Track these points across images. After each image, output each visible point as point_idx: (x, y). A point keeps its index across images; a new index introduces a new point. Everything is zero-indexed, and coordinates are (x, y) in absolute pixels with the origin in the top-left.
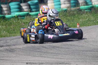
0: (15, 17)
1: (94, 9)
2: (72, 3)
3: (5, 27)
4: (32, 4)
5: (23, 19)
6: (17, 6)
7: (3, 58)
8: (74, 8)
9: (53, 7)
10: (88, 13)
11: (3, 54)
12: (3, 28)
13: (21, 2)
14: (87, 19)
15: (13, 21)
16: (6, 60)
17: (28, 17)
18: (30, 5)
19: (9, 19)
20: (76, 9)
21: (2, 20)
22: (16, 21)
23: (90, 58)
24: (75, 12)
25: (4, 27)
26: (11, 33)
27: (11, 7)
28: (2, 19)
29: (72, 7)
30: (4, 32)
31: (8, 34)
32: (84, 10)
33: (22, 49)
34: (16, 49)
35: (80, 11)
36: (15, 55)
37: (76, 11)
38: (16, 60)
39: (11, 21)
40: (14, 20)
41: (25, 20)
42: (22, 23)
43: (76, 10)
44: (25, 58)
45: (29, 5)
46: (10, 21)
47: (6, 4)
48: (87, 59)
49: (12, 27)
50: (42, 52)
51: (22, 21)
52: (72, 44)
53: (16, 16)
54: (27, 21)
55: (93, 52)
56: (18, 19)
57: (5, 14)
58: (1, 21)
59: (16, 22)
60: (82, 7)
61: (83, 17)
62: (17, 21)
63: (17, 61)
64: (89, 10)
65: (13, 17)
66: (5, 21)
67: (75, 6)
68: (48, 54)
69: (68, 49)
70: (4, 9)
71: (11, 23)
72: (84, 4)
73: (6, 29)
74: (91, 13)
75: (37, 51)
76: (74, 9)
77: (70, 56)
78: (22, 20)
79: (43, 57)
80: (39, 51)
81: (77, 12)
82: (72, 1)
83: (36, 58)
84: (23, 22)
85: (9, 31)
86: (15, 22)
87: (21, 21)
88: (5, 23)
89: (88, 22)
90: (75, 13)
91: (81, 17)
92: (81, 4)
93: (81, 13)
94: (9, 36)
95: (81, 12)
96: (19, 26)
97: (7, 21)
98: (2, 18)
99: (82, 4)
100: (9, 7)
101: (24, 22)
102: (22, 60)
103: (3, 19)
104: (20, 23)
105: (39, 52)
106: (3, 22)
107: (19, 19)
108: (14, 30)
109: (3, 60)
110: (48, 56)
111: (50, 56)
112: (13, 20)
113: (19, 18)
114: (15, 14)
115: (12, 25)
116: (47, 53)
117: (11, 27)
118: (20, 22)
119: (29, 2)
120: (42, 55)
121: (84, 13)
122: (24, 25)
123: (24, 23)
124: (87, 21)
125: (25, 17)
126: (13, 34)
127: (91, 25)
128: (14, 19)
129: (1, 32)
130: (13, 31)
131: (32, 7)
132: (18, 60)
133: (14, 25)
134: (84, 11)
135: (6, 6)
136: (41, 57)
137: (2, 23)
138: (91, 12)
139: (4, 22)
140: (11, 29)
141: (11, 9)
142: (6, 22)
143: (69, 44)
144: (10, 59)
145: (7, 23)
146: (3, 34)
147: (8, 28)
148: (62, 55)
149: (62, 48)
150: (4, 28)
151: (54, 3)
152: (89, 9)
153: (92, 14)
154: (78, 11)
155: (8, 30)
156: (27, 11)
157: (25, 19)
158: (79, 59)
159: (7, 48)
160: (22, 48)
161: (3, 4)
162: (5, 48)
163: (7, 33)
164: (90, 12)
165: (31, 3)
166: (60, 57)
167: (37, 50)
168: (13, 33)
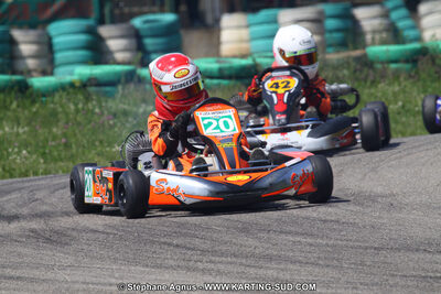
0: (72, 85)
1: (430, 62)
2: (331, 31)
3: (26, 129)
4: (151, 29)
5: (111, 96)
6: (83, 38)
7: (18, 273)
8: (338, 52)
9: (245, 45)
10: (402, 79)
11: (19, 255)
12: (18, 134)
13: (101, 22)
14: (396, 103)
15: (62, 106)
16: (32, 280)
17: (132, 86)
18: (142, 33)
19: (44, 96)
20: (350, 60)
21: (16, 98)
22: (76, 105)
23: (410, 283)
24: (346, 72)
25: (21, 131)
26: (55, 160)
27: (57, 40)
28: (13, 94)
29: (330, 50)
30: (24, 152)
31: (42, 161)
32: (382, 63)
33: (103, 233)
34: (74, 234)
35: (366, 70)
36: (70, 260)
37: (348, 68)
38: (77, 282)
39: (53, 102)
40: (69, 100)
41: (117, 101)
42: (102, 113)
43: (348, 63)
44: (117, 275)
45: (137, 36)
46: (52, 106)
47: (32, 26)
48: (396, 285)
49: (60, 132)
50: (193, 249)
51: (104, 104)
52: (328, 218)
53: (77, 84)
54: (126, 107)
55: (422, 256)
56: (88, 98)
57: (29, 73)
58: (11, 103)
59: (77, 111)
60: (376, 50)
61: (380, 94)
62: (80, 106)
63: (77, 286)
64: (408, 66)
65: (63, 88)
66: (27, 102)
67: (343, 45)
68: (217, 259)
69: (309, 240)
70: (26, 49)
71: (54, 114)
72: (384, 35)
73: (33, 142)
74: (413, 76)
75: (169, 244)
76: (338, 60)
77: (317, 270)
78: (106, 102)
79: (195, 270)
80: (177, 246)
81: (355, 71)
82: (331, 23)
83: (167, 276)
84: (107, 110)
85: (44, 147)
86: (72, 107)
87: (101, 107)
88: (26, 112)
89: (404, 119)
90: (344, 76)
91: (372, 94)
92: (369, 37)
93: (371, 78)
94: (46, 172)
95: (371, 72)
96: (89, 126)
97: (37, 105)
98: (16, 88)
99: (377, 37)
100: (46, 39)
101: (113, 110)
102: (105, 284)
103: (19, 94)
104: (96, 117)
105: (178, 251)
106: (20, 110)
107: (89, 95)
108: (67, 146)
109: (18, 278)
110: (222, 267)
111: (230, 268)
112: (64, 101)
113: (92, 89)
114: (71, 74)
115: (58, 121)
116: (214, 253)
117: (55, 130)
118: (97, 110)
119: (137, 22)
120: (191, 264)
121: (383, 76)
122: (111, 122)
123: (115, 115)
124: (399, 113)
125: (120, 87)
126: (61, 164)
127: (413, 134)
128: (68, 94)
129: (9, 154)
130: (61, 148)
131: (149, 42)
132: (84, 283)
133: (67, 123)
134: (385, 69)
135: (32, 34)
136: (188, 269)
137: (14, 111)
138: (417, 73)
139: (24, 108)
140: (54, 140)
141: (56, 47)
142: (34, 110)
143: (315, 215)
144: (50, 275)
145: (35, 113)
146: (18, 161)
147: (42, 138)
148: (282, 266)
149: (281, 232)
150: (24, 137)
151: (248, 26)
152: (407, 61)
153: (420, 84)
154: (358, 67)
155: (41, 144)
156: (126, 60)
157: (119, 96)
158: (361, 284)
159: (34, 225)
160: (101, 229)
161: (20, 27)
162: (24, 224)
163: (34, 157)
164: (413, 74)
165: (146, 26)
166: (275, 274)
167: (169, 241)
168: (61, 160)
